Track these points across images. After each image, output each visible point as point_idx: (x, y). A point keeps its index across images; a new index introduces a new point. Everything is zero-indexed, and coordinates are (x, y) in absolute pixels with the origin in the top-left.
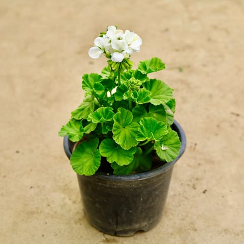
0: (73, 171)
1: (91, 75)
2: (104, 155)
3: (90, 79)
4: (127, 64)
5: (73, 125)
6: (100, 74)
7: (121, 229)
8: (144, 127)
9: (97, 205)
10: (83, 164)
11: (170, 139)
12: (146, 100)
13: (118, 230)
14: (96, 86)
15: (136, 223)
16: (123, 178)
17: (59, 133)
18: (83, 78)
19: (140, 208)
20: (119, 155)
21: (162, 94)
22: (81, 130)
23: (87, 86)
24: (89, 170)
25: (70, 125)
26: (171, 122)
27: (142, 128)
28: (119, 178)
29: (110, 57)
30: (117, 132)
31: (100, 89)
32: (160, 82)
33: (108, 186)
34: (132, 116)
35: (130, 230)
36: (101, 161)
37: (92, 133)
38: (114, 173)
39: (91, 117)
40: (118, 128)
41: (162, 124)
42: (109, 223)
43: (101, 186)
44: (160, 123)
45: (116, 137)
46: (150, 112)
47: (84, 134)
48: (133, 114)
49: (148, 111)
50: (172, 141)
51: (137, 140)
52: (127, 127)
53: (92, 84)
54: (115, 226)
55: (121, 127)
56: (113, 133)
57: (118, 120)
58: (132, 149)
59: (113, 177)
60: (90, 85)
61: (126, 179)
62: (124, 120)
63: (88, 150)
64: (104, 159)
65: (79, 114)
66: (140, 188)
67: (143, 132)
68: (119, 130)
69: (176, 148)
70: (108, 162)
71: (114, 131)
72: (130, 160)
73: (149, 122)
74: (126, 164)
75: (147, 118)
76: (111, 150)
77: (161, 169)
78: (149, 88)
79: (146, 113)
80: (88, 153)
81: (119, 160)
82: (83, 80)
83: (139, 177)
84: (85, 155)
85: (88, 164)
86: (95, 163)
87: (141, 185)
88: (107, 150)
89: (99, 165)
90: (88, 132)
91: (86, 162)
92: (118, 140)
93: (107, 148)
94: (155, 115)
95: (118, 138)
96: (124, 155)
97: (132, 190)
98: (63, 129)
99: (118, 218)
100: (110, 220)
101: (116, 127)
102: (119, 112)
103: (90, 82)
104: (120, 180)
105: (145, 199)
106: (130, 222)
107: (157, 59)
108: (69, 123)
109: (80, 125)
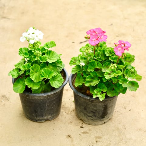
0: (14, 91)
1: (24, 48)
2: (27, 85)
3: (23, 50)
4: (36, 45)
5: (15, 71)
6: (28, 48)
7: (39, 119)
8: (44, 72)
9: (27, 107)
10: (18, 88)
11: (58, 78)
12: (45, 61)
13: (37, 119)
14: (26, 54)
15: (45, 116)
16: (36, 95)
17: (9, 74)
18: (19, 49)
19: (46, 109)
20: (33, 85)
21: (54, 58)
22: (18, 73)
23: (21, 53)
24: (20, 91)
25: (14, 71)
26: (60, 70)
27: (43, 73)
28: (34, 95)
29: (29, 41)
30: (32, 75)
31: (27, 55)
32: (53, 52)
33: (30, 98)
34: (40, 68)
35: (43, 119)
36: (26, 87)
37: (22, 74)
38: (33, 92)
39: (21, 68)
40: (32, 73)
41: (52, 71)
42: (33, 116)
43: (28, 98)
44: (51, 71)
45: (31, 77)
46: (49, 66)
47: (19, 75)
48: (40, 67)
49: (48, 65)
50: (59, 79)
51: (41, 78)
52: (37, 72)
53: (24, 52)
54: (36, 117)
55: (34, 72)
56: (30, 75)
57: (33, 69)
58: (39, 82)
59: (32, 94)
60: (23, 53)
61: (38, 95)
62: (36, 69)
63: (21, 82)
64: (26, 86)
65: (18, 66)
66: (45, 100)
67: (44, 75)
68: (33, 74)
69: (61, 82)
70: (28, 88)
71: (30, 74)
72: (38, 87)
73: (47, 70)
74: (36, 88)
75: (45, 68)
76: (30, 82)
77: (54, 91)
78: (48, 54)
79: (47, 66)
80: (21, 84)
81: (33, 86)
82: (19, 51)
83: (43, 95)
84: (19, 84)
85: (20, 88)
86: (23, 88)
87: (45, 98)
88: (28, 82)
89: (25, 89)
90: (21, 74)
91: (19, 87)
92: (33, 78)
93: (28, 81)
94: (51, 67)
95: (32, 77)
96: (36, 85)
97: (42, 100)
98: (10, 72)
99: (37, 113)
100: (33, 115)
101: (31, 72)
102: (33, 66)
103: (23, 51)
104: (35, 95)
105: (48, 105)
106: (42, 116)
107: (53, 42)
108: (14, 70)
109: (18, 71)
